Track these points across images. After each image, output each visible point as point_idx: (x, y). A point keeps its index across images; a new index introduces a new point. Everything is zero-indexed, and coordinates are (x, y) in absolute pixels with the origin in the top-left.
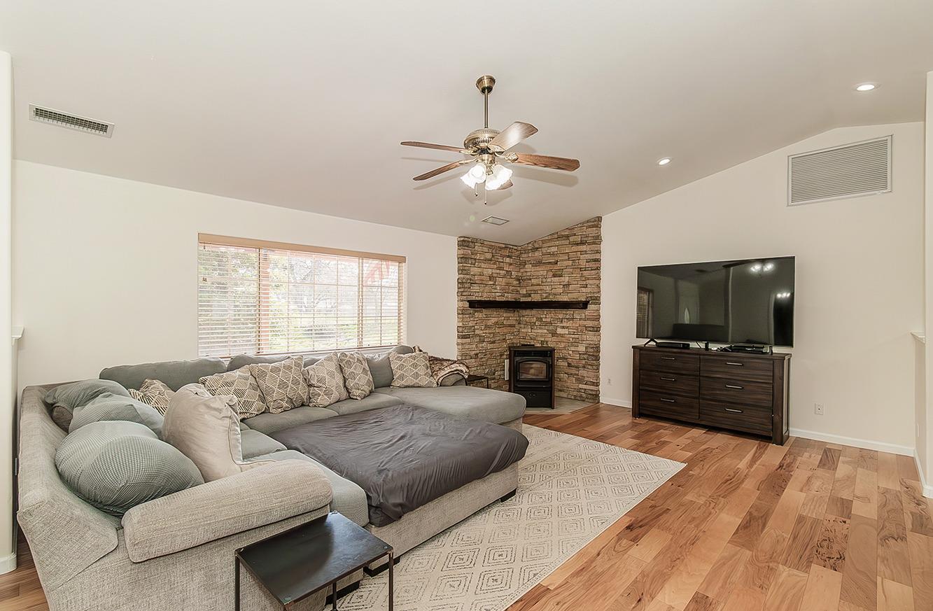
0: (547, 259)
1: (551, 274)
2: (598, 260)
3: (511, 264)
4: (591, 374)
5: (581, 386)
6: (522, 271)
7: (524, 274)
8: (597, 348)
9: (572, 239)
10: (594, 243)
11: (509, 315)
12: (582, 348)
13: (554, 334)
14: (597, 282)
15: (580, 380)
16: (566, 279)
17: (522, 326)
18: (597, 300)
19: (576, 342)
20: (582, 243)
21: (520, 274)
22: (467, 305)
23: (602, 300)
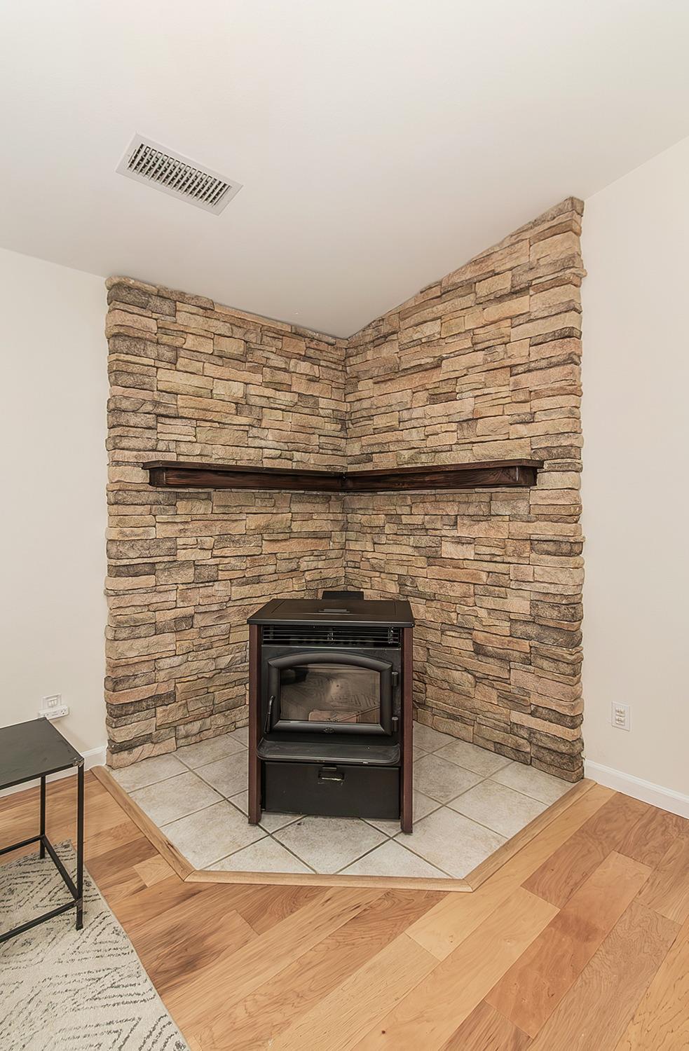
0: (410, 360)
1: (423, 396)
2: (569, 334)
3: (313, 380)
4: (553, 688)
5: (516, 717)
6: (351, 398)
7: (357, 406)
8: (572, 608)
9: (483, 289)
10: (559, 283)
11: (308, 508)
12: (519, 605)
13: (433, 558)
14: (568, 401)
15: (514, 700)
16: (465, 406)
17: (352, 535)
18: (569, 458)
19: (499, 585)
20: (516, 292)
21: (345, 407)
22: (141, 476)
23: (586, 458)
